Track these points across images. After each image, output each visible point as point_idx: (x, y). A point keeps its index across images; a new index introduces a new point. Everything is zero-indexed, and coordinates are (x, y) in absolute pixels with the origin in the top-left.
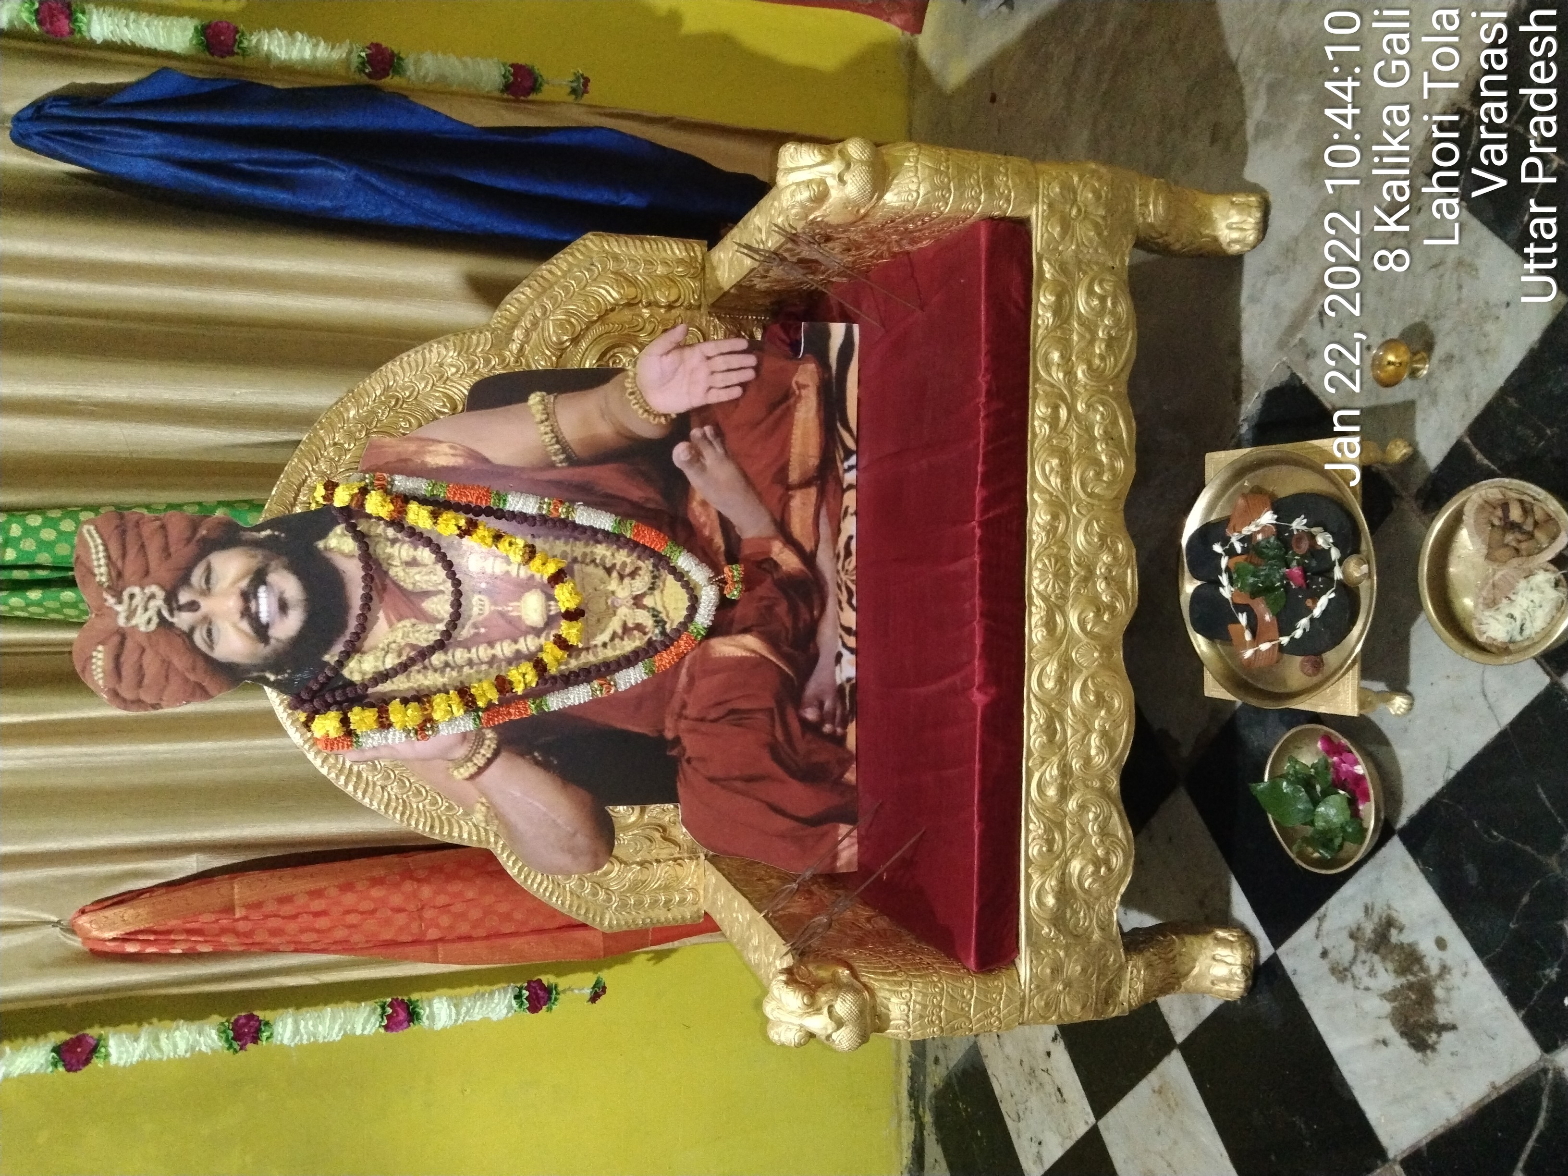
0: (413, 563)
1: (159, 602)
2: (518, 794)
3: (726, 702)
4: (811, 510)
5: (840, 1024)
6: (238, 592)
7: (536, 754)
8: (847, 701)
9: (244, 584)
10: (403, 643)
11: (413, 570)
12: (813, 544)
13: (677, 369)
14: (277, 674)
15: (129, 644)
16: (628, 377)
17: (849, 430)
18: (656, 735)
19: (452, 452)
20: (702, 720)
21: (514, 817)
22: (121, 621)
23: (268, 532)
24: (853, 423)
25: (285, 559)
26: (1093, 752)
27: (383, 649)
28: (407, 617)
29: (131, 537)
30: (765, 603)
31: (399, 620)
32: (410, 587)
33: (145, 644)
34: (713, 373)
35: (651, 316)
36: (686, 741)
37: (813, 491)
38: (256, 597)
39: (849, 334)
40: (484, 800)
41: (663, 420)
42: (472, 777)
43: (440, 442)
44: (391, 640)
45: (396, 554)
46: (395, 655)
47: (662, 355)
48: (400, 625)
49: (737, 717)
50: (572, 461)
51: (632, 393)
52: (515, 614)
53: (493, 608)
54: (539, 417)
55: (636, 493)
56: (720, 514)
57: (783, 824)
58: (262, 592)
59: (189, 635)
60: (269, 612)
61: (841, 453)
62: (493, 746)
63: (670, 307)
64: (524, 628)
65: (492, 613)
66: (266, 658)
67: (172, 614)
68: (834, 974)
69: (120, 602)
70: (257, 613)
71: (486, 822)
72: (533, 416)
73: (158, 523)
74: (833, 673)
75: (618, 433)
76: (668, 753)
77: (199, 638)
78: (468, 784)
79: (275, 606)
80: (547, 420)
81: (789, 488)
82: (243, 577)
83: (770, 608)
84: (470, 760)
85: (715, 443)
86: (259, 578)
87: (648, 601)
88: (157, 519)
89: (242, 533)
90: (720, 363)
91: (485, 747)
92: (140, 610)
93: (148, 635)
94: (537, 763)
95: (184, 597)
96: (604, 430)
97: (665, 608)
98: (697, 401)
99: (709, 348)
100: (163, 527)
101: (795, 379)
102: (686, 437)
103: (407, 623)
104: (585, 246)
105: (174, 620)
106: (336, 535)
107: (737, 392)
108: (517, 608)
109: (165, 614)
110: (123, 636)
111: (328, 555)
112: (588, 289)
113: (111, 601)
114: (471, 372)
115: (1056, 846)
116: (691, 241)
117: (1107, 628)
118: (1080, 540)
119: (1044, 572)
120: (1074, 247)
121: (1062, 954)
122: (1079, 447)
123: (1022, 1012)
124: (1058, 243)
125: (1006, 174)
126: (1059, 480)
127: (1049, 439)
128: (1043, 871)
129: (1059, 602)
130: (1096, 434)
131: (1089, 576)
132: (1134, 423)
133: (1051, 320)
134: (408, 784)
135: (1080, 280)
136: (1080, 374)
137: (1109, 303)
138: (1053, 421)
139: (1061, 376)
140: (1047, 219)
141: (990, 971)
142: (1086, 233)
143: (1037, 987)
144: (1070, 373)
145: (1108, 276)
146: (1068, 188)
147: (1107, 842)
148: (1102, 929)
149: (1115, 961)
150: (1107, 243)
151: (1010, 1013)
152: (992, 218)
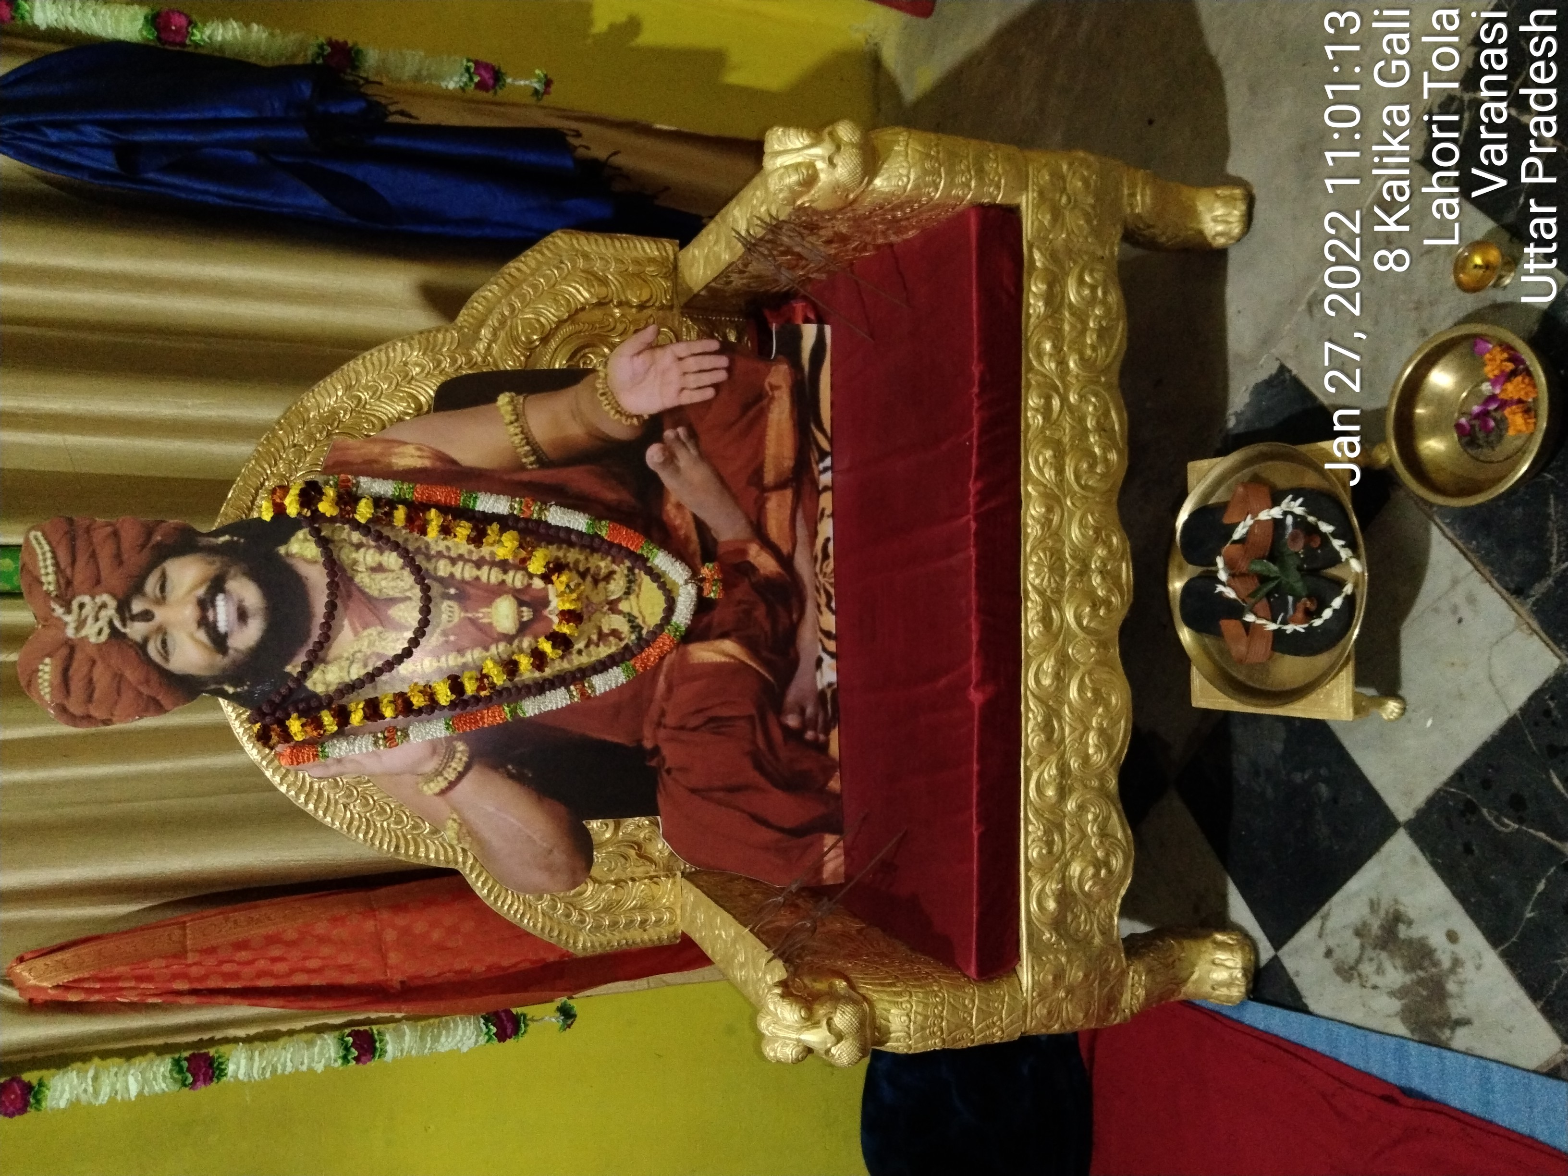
0: (379, 568)
1: (110, 612)
2: (491, 809)
3: (707, 709)
5: (839, 1037)
6: (194, 600)
7: (510, 767)
8: (829, 707)
9: (201, 592)
11: (379, 576)
14: (235, 686)
16: (599, 377)
17: (823, 431)
18: (635, 744)
19: (418, 453)
20: (682, 728)
21: (487, 834)
23: (227, 538)
24: (827, 425)
26: (1091, 751)
27: (347, 659)
28: (373, 625)
31: (364, 628)
32: (376, 594)
34: (685, 373)
35: (623, 315)
36: (667, 751)
37: (788, 493)
38: (214, 606)
39: (821, 336)
40: (455, 816)
41: (635, 421)
42: (443, 792)
43: (405, 443)
44: (356, 648)
45: (361, 559)
48: (365, 633)
49: (716, 725)
50: (543, 462)
51: (603, 394)
52: (486, 621)
54: (509, 418)
56: (695, 518)
57: (767, 835)
58: (220, 600)
59: (142, 647)
60: (228, 621)
61: (815, 455)
62: (465, 759)
63: (642, 307)
66: (224, 670)
67: (124, 625)
68: (831, 986)
70: (215, 622)
71: (459, 840)
72: (502, 417)
73: (109, 529)
74: (814, 678)
75: (590, 434)
76: (648, 764)
78: (438, 800)
79: (234, 616)
80: (517, 420)
81: (764, 489)
82: (201, 584)
83: (748, 613)
84: (441, 774)
85: (689, 445)
86: (217, 585)
87: (623, 606)
88: (108, 524)
89: (199, 539)
90: (692, 364)
91: (456, 760)
94: (511, 776)
95: (137, 606)
96: (575, 430)
97: (641, 612)
100: (116, 534)
101: (767, 380)
102: (659, 439)
103: (373, 631)
104: (554, 243)
106: (298, 539)
107: (710, 393)
109: (117, 624)
112: (558, 287)
114: (436, 372)
115: (1055, 849)
116: (663, 240)
117: (1103, 624)
118: (1075, 533)
119: (1039, 566)
120: (1064, 236)
121: (1063, 959)
122: (1072, 438)
123: (1025, 1022)
124: (1050, 232)
125: (996, 160)
126: (1053, 472)
127: (1043, 429)
128: (1043, 875)
129: (1056, 597)
130: (1089, 426)
131: (1084, 572)
132: (1125, 415)
133: (1042, 309)
134: (371, 802)
135: (1071, 268)
136: (1072, 365)
137: (1100, 293)
138: (1046, 412)
139: (1053, 365)
140: (1037, 207)
141: (991, 979)
142: (1075, 221)
143: (1039, 995)
144: (1062, 363)
145: (1098, 266)
146: (1057, 176)
147: (1107, 843)
148: (1103, 933)
149: (1116, 966)
150: (1096, 233)
151: (1012, 1023)
152: (982, 206)
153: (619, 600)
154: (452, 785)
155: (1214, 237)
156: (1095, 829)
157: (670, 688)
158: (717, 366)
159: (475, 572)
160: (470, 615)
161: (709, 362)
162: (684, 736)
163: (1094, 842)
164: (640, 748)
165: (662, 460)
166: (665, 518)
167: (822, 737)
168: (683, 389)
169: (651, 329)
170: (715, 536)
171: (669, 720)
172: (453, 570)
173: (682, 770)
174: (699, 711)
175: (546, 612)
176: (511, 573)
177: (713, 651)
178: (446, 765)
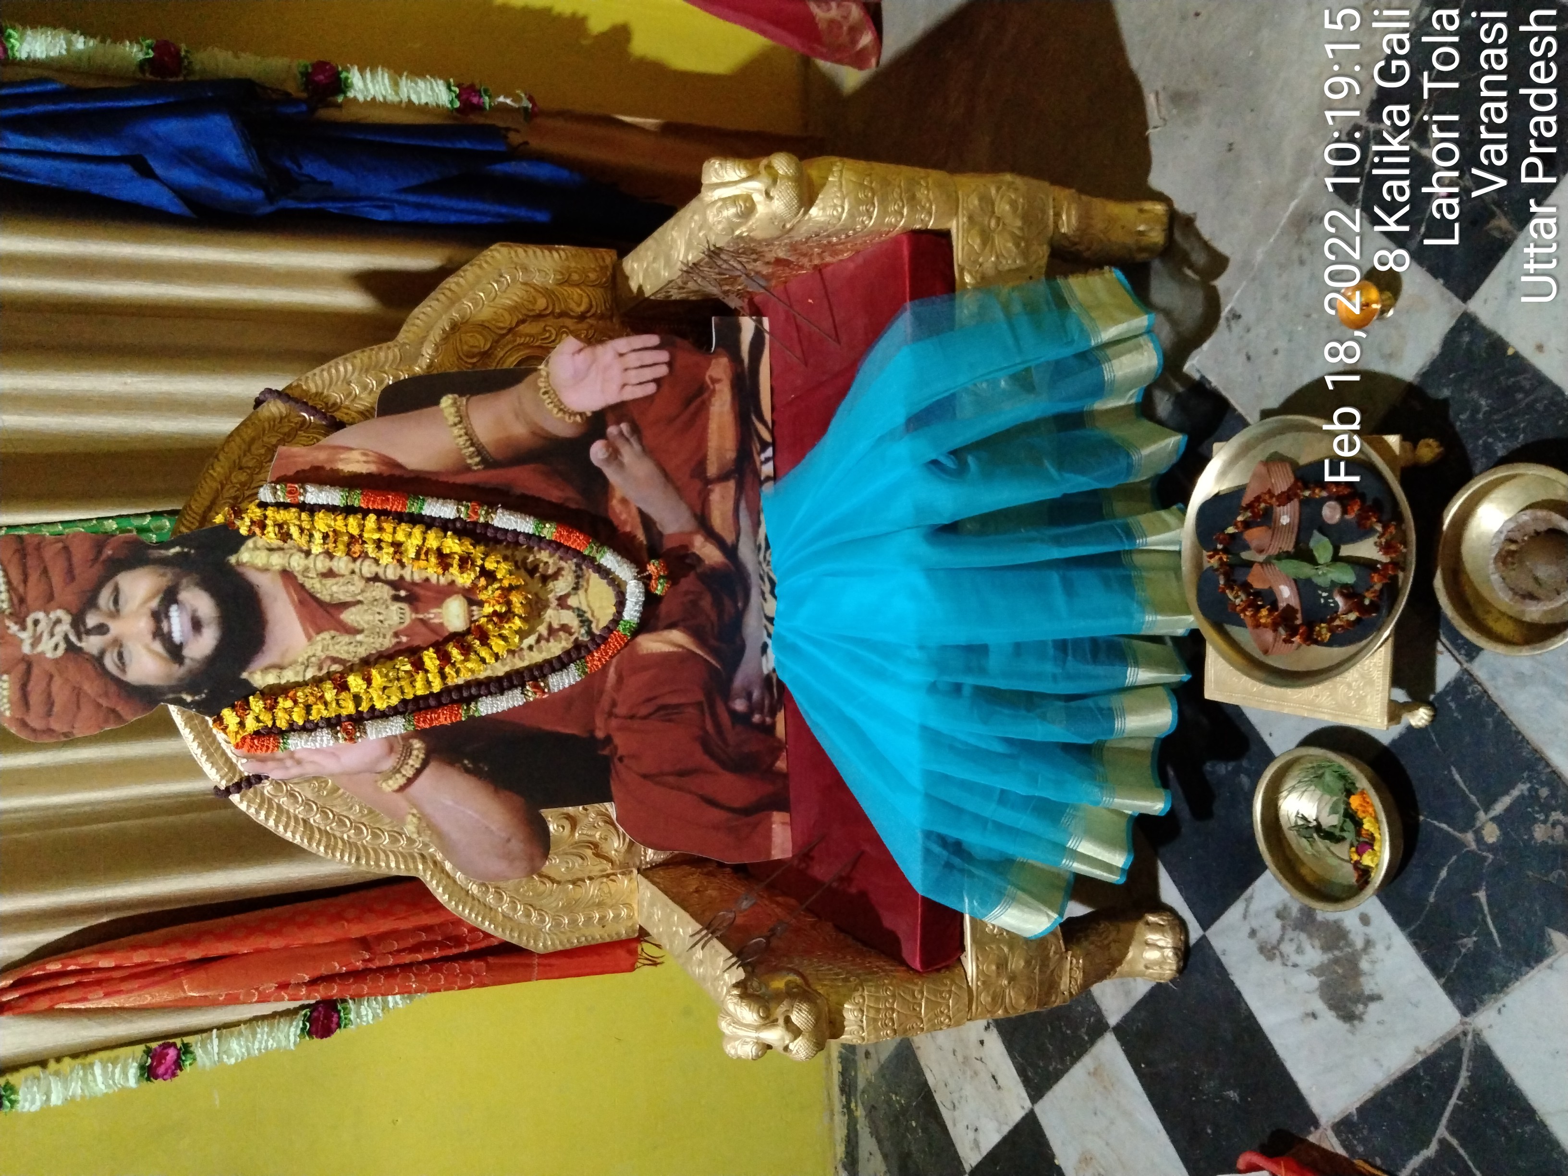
3: (655, 698)
4: (730, 504)
5: (796, 1034)
6: (149, 614)
7: (466, 762)
9: (154, 604)
12: (734, 537)
16: (541, 376)
17: (764, 423)
18: (585, 735)
19: (364, 458)
20: (632, 717)
23: (177, 549)
24: (767, 415)
30: (691, 597)
34: (626, 370)
36: (618, 740)
37: (731, 484)
38: (168, 617)
41: (578, 418)
42: (402, 789)
43: (351, 449)
49: (667, 713)
50: (488, 462)
52: (436, 621)
53: (414, 616)
54: (452, 419)
55: (554, 493)
56: (641, 512)
57: (716, 815)
58: (174, 611)
59: (98, 660)
60: (182, 631)
61: (757, 446)
62: (422, 756)
65: (414, 621)
66: (181, 679)
70: (170, 633)
72: (446, 419)
75: (534, 433)
76: (600, 752)
77: (110, 662)
78: (398, 797)
79: (188, 625)
80: (460, 422)
81: (708, 482)
82: (153, 596)
83: (694, 603)
85: (632, 440)
86: (170, 597)
90: (633, 359)
94: (467, 771)
96: (519, 430)
97: (589, 607)
98: (612, 397)
101: (708, 373)
102: (601, 434)
107: (651, 388)
108: (437, 615)
111: (240, 569)
116: (600, 249)
124: (979, 255)
125: (927, 187)
140: (967, 231)
142: (1004, 244)
143: (984, 982)
146: (986, 200)
152: (914, 232)
153: (567, 595)
161: (650, 357)
162: (636, 724)
165: (606, 456)
168: (624, 385)
170: (660, 528)
171: (621, 710)
174: (649, 700)
177: (661, 641)
178: (403, 762)
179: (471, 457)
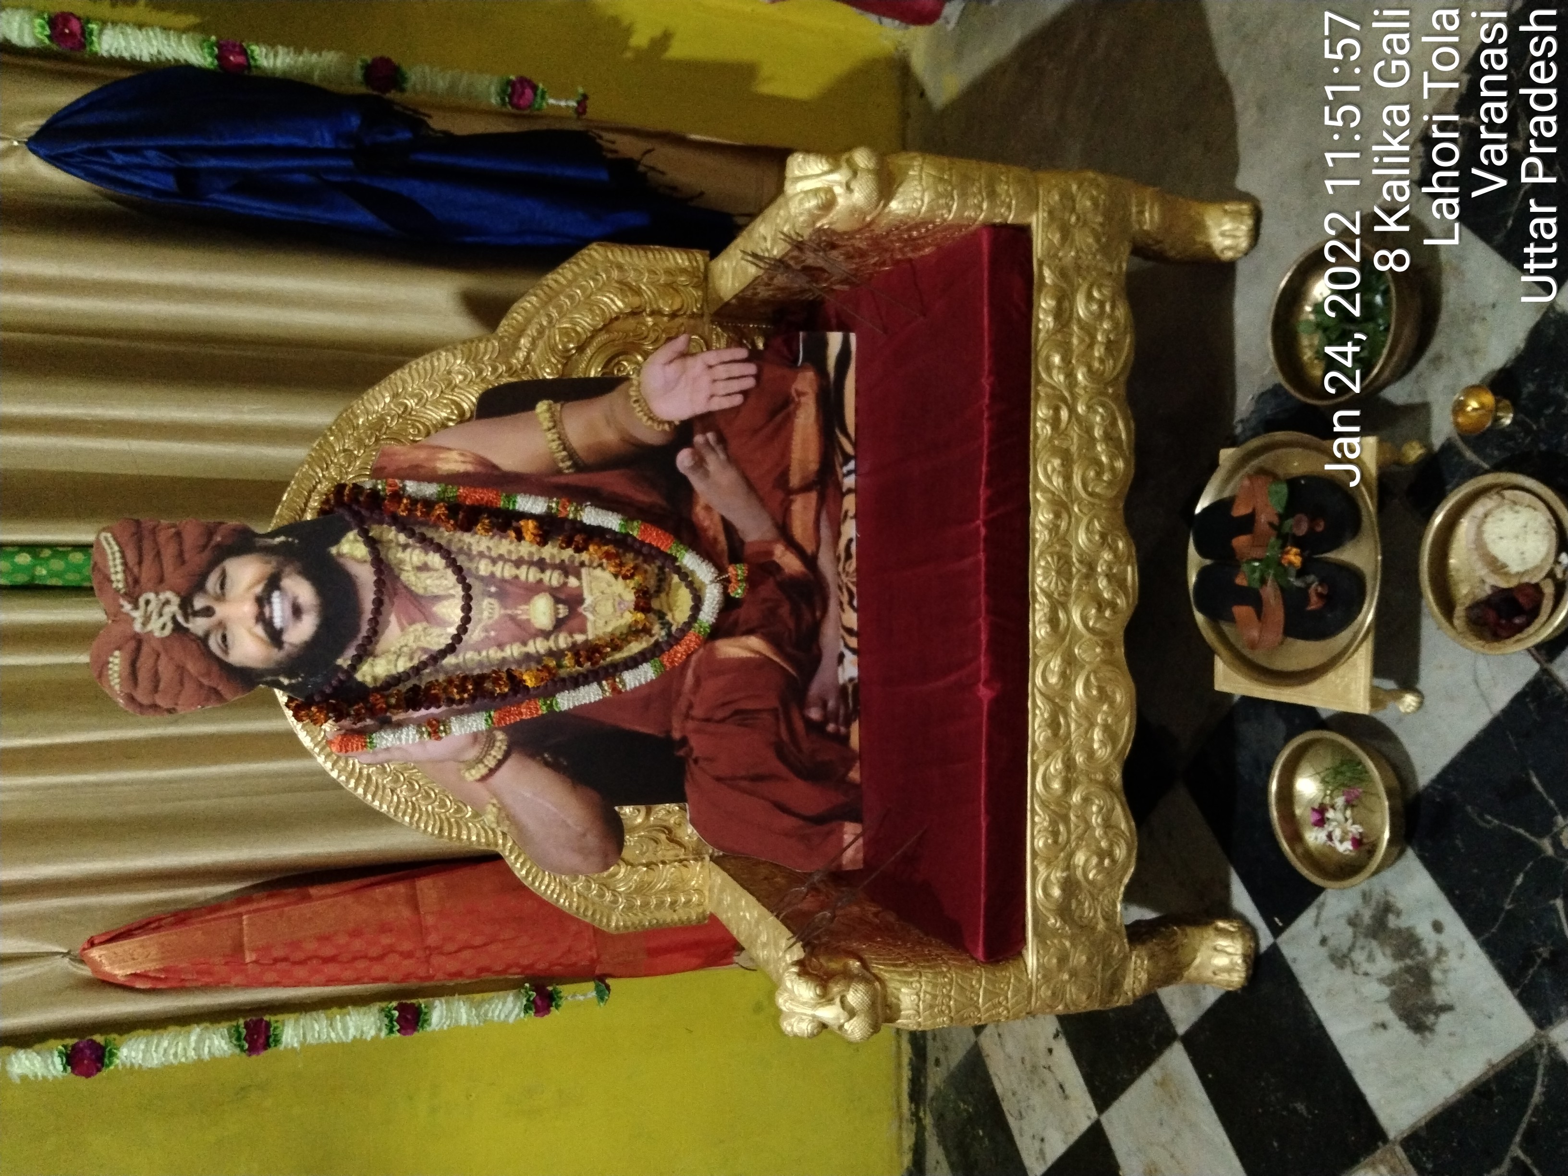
0: (424, 568)
1: (173, 608)
2: (528, 795)
4: (812, 515)
5: (852, 1014)
7: (546, 755)
9: (259, 589)
10: (414, 646)
11: (424, 575)
13: (679, 378)
15: (145, 649)
16: (632, 385)
17: (847, 435)
18: (662, 735)
19: (462, 459)
20: (708, 720)
22: (137, 627)
23: (282, 539)
24: (851, 430)
25: (298, 564)
26: (1096, 746)
27: (395, 653)
28: (420, 621)
29: (147, 545)
32: (421, 591)
33: (160, 649)
34: (715, 381)
35: (655, 324)
36: (694, 741)
37: (813, 496)
38: (270, 603)
39: (846, 343)
40: (495, 801)
41: (667, 427)
42: (483, 779)
43: (449, 449)
45: (408, 559)
46: (407, 658)
47: (665, 364)
48: (411, 629)
49: (742, 717)
50: (579, 466)
51: (636, 401)
52: (524, 617)
53: (503, 612)
54: (547, 424)
56: (724, 520)
57: (789, 822)
58: (276, 597)
59: (204, 640)
60: (283, 617)
61: (840, 459)
62: (504, 747)
63: (674, 315)
64: (533, 631)
66: (279, 663)
67: (187, 620)
68: (846, 965)
69: (136, 607)
70: (271, 618)
71: (498, 823)
72: (541, 424)
73: (173, 530)
75: (623, 440)
77: (214, 644)
78: (479, 786)
79: (289, 612)
80: (554, 427)
81: (790, 493)
85: (718, 449)
86: (273, 583)
88: (174, 526)
89: (257, 539)
90: (722, 372)
91: (496, 748)
92: (154, 616)
93: (163, 640)
94: (547, 764)
95: (199, 603)
96: (609, 436)
99: (711, 357)
100: (178, 534)
101: (794, 386)
103: (419, 627)
104: (590, 256)
105: (189, 626)
106: (348, 541)
107: (738, 400)
108: (526, 612)
109: (180, 619)
110: (139, 641)
111: (341, 560)
112: (593, 298)
113: (127, 607)
114: (478, 380)
115: (1060, 839)
116: (694, 251)
117: (1108, 624)
118: (1082, 538)
119: (1046, 569)
120: (1073, 254)
121: (1068, 944)
122: (1080, 448)
123: (1029, 1002)
124: (1059, 250)
125: (1007, 183)
126: (1060, 480)
127: (1051, 439)
128: (1049, 864)
129: (1062, 599)
130: (1096, 435)
131: (1090, 573)
132: (1133, 426)
133: (1052, 325)
134: (417, 787)
135: (1079, 285)
136: (1080, 377)
137: (1108, 308)
138: (1055, 422)
139: (1062, 378)
140: (1047, 226)
141: (998, 961)
142: (1085, 239)
143: (1044, 976)
144: (1070, 375)
145: (1107, 282)
146: (1067, 196)
147: (1111, 835)
148: (1106, 919)
149: (1119, 951)
150: (1105, 250)
151: (1017, 1003)
152: (994, 226)
154: (492, 772)
155: (1222, 251)
156: (1099, 820)
157: (698, 681)
158: (746, 373)
159: (515, 571)
160: (509, 612)
162: (711, 727)
163: (1098, 832)
164: (669, 739)
165: (692, 463)
166: (694, 519)
167: (843, 729)
169: (683, 339)
170: (741, 536)
171: (698, 712)
172: (494, 569)
173: (710, 760)
174: (724, 704)
175: (581, 609)
176: (548, 573)
177: (740, 647)
178: (487, 753)
179: (563, 461)
